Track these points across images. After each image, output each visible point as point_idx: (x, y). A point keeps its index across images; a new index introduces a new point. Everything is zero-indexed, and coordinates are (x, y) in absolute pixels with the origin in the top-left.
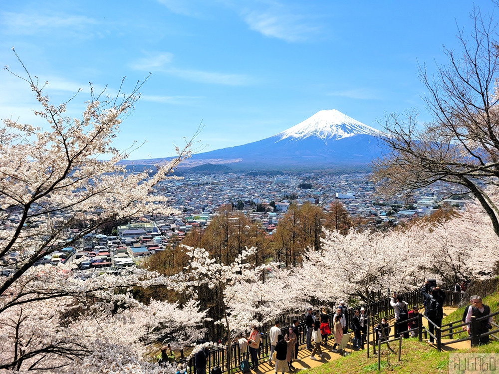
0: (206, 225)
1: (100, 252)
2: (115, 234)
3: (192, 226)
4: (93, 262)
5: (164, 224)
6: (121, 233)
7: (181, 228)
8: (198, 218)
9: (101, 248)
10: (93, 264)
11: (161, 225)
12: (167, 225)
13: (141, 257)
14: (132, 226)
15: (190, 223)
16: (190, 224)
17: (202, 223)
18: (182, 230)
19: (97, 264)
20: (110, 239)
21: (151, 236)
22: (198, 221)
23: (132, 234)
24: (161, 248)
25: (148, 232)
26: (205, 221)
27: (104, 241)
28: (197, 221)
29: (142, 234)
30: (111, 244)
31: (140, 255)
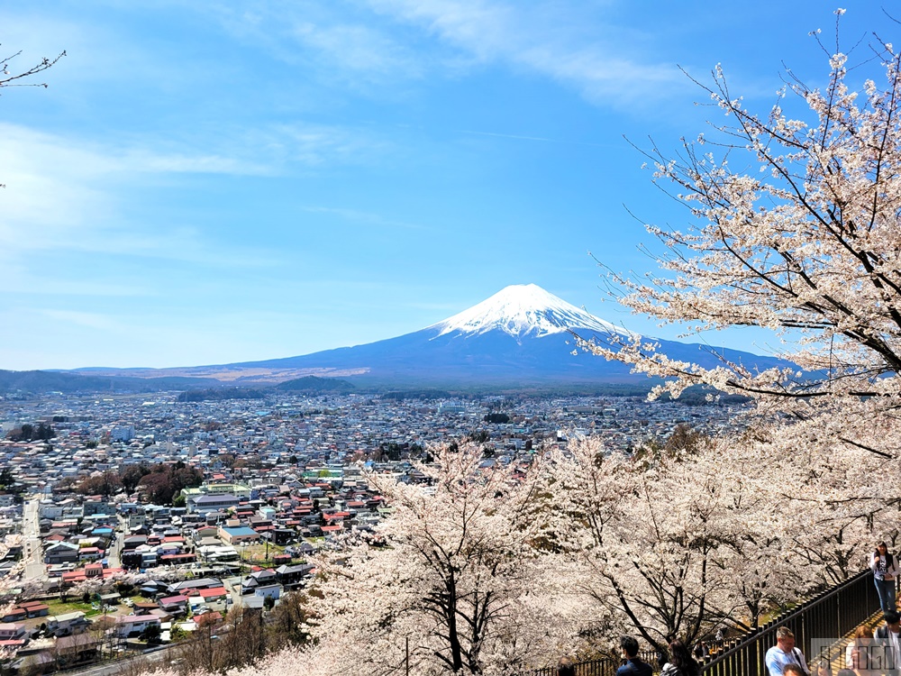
0: (345, 487)
1: (167, 536)
2: (182, 504)
3: (319, 488)
4: (162, 554)
5: (266, 486)
6: (193, 502)
7: (301, 491)
8: (326, 475)
9: (165, 529)
10: (163, 557)
11: (258, 487)
12: (272, 488)
13: (247, 544)
14: (210, 489)
15: (314, 483)
16: (314, 486)
17: (336, 482)
18: (304, 496)
19: (170, 556)
20: (174, 513)
21: (250, 506)
22: (329, 480)
23: (214, 503)
24: (277, 527)
25: (242, 500)
26: (340, 479)
27: (164, 517)
28: (325, 479)
29: (231, 503)
30: (180, 522)
31: (244, 541)
